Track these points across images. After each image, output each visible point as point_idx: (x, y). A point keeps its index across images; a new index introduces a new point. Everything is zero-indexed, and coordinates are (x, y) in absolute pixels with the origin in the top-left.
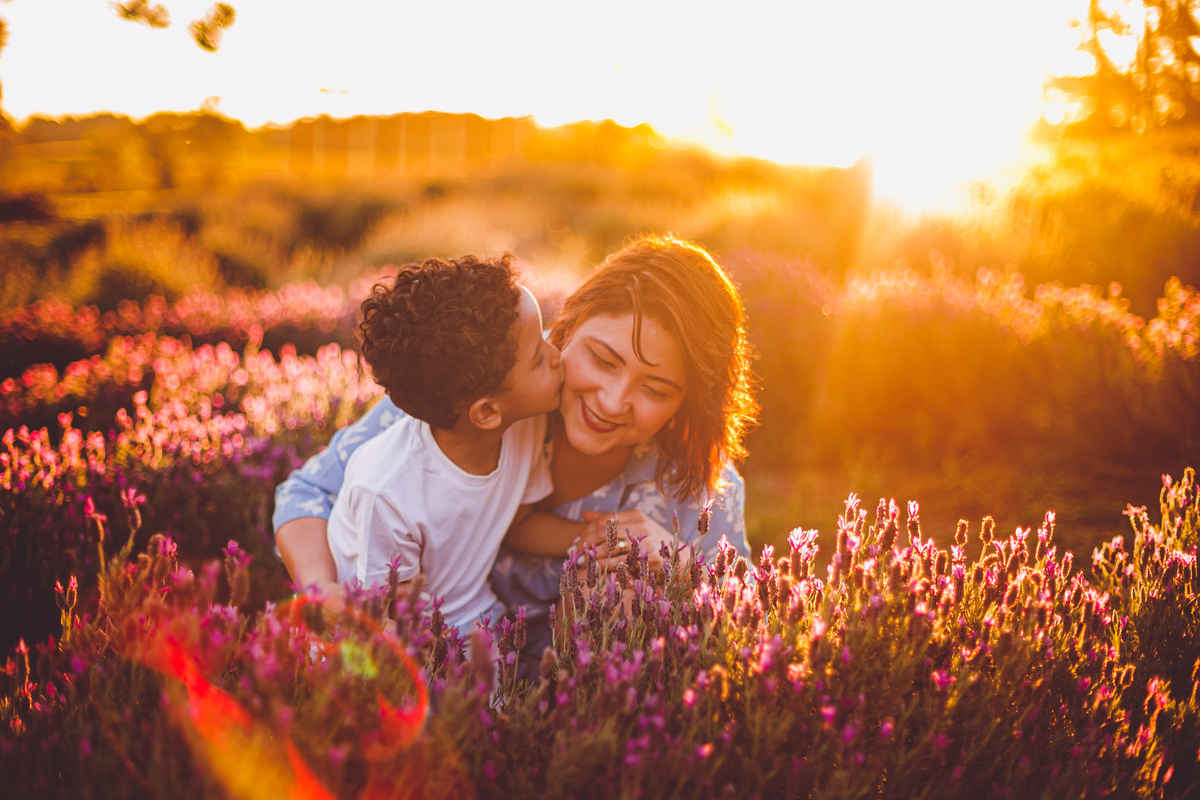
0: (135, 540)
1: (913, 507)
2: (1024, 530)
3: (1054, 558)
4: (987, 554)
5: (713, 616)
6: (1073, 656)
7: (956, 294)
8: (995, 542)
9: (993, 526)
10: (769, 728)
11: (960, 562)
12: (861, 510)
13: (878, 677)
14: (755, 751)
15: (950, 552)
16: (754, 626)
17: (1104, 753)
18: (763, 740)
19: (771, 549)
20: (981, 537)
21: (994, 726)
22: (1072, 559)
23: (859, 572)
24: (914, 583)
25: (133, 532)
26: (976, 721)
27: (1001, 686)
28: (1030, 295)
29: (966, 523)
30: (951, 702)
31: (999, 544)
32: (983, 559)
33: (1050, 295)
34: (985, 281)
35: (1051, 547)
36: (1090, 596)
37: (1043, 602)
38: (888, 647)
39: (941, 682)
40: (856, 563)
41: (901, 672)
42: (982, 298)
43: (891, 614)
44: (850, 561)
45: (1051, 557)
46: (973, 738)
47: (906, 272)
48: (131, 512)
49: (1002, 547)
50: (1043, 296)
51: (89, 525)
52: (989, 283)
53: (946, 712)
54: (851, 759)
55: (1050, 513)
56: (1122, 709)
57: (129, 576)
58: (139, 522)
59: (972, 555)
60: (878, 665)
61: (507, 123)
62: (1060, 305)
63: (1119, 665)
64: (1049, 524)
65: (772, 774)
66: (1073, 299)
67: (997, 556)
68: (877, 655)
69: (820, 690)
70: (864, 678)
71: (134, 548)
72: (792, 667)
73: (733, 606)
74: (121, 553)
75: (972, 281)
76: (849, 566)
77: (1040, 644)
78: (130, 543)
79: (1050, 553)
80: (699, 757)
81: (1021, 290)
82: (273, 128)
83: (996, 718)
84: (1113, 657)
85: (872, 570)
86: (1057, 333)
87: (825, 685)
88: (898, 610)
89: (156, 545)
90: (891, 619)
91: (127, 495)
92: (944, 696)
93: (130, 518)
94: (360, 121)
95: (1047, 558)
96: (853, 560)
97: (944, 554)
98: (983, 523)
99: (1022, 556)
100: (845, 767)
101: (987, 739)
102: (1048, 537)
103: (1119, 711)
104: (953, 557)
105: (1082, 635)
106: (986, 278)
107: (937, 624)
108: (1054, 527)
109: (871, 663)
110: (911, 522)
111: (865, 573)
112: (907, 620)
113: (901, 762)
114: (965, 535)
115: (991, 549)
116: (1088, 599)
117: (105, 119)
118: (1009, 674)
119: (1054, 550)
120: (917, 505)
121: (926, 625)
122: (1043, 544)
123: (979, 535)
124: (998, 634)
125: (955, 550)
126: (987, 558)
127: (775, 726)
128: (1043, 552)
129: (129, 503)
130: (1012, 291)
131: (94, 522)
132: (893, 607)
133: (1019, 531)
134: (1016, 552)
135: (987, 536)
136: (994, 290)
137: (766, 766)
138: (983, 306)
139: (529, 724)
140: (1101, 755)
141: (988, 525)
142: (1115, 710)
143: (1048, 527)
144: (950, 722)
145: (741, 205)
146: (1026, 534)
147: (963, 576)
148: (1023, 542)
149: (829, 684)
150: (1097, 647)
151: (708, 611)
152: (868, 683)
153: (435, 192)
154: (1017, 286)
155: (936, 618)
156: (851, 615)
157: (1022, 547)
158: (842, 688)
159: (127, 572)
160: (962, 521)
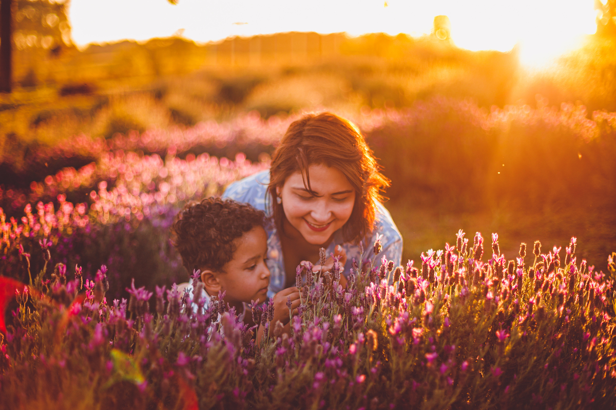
0: (47, 267)
1: (495, 236)
2: (558, 248)
3: (575, 263)
4: (537, 262)
5: (373, 301)
6: (583, 320)
7: (549, 116)
8: (542, 255)
9: (540, 246)
10: (401, 365)
11: (521, 267)
12: (465, 239)
13: (467, 334)
14: (393, 378)
15: (516, 261)
16: (397, 306)
17: (596, 376)
18: (397, 371)
19: (412, 262)
20: (534, 252)
21: (533, 361)
22: (586, 264)
23: (457, 274)
24: (487, 281)
25: (46, 262)
26: (524, 358)
27: (539, 337)
28: (589, 117)
29: (525, 244)
30: (508, 348)
31: (544, 256)
32: (535, 265)
33: (599, 116)
34: (565, 109)
35: (573, 257)
36: (592, 285)
37: (561, 290)
38: (474, 317)
39: (501, 337)
40: (456, 269)
41: (480, 331)
42: (563, 119)
43: (475, 298)
44: (453, 269)
45: (573, 263)
46: (522, 367)
47: (524, 106)
48: (45, 251)
49: (546, 258)
50: (596, 116)
51: (21, 259)
52: (568, 110)
53: (505, 354)
54: (445, 383)
55: (573, 238)
56: (612, 349)
57: (46, 286)
58: (50, 256)
59: (528, 262)
60: (467, 327)
61: (332, 36)
62: (605, 121)
63: (609, 324)
64: (573, 244)
65: (403, 391)
66: (612, 118)
67: (543, 263)
68: (467, 321)
69: (431, 343)
70: (459, 334)
71: (47, 271)
72: (415, 330)
73: (385, 296)
74: (40, 274)
75: (559, 109)
76: (452, 271)
77: (561, 313)
78: (45, 268)
79: (573, 261)
80: (358, 383)
81: (585, 113)
82: (212, 44)
83: (534, 356)
84: (606, 320)
85: (463, 274)
86: (603, 136)
87: (435, 339)
88: (478, 296)
89: (58, 269)
90: (475, 302)
91: (43, 242)
92: (502, 345)
93: (44, 254)
94: (256, 38)
95: (571, 263)
96: (454, 268)
97: (513, 262)
98: (535, 245)
99: (556, 263)
100: (441, 388)
101: (529, 368)
102: (572, 251)
103: (610, 350)
104: (517, 264)
105: (589, 307)
106: (566, 108)
107: (500, 303)
108: (576, 246)
109: (464, 325)
110: (494, 245)
111: (460, 276)
112: (484, 302)
113: (478, 383)
114: (525, 252)
115: (540, 259)
116: (591, 287)
117: (126, 43)
118: (544, 330)
119: (575, 259)
120: (497, 235)
121: (494, 304)
122: (569, 256)
123: (533, 251)
124: (537, 308)
125: (519, 260)
126: (537, 264)
127: (405, 364)
128: (569, 260)
129: (44, 246)
130: (580, 114)
131: (24, 257)
132: (475, 294)
133: (555, 248)
134: (553, 261)
135: (537, 252)
136: (570, 115)
137: (400, 387)
138: (565, 123)
139: (268, 364)
140: (594, 378)
141: (537, 245)
142: (609, 349)
143: (572, 246)
144: (507, 359)
145: (444, 74)
146: (559, 250)
147: (522, 275)
148: (558, 255)
149: (437, 340)
150: (597, 314)
151: (371, 298)
152: (462, 337)
153: (289, 73)
154: (583, 111)
155: (500, 300)
156: (453, 299)
157: (556, 257)
158: (445, 341)
159: (45, 284)
160: (523, 244)
